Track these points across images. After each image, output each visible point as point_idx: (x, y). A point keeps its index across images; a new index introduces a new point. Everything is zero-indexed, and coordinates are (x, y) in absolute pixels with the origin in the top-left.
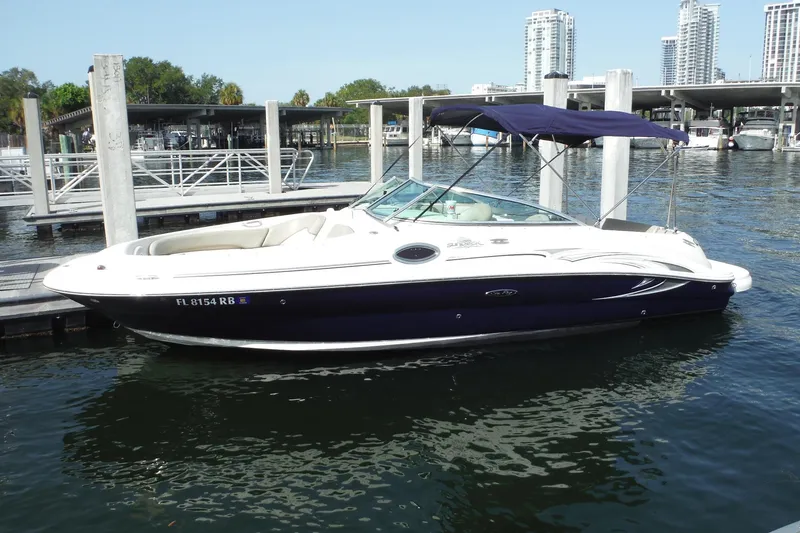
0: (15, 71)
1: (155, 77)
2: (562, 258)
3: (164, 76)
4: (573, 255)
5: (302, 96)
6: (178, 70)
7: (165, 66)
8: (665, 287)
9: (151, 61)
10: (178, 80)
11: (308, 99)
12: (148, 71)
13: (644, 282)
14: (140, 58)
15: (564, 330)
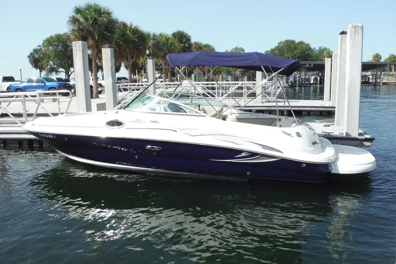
0: (237, 48)
1: (295, 49)
2: (186, 134)
3: (300, 48)
4: (193, 132)
5: (377, 57)
6: (308, 45)
7: (301, 43)
8: (260, 159)
9: (295, 41)
10: (307, 50)
11: (380, 58)
12: (292, 46)
13: (243, 154)
14: (289, 40)
15: (196, 174)
